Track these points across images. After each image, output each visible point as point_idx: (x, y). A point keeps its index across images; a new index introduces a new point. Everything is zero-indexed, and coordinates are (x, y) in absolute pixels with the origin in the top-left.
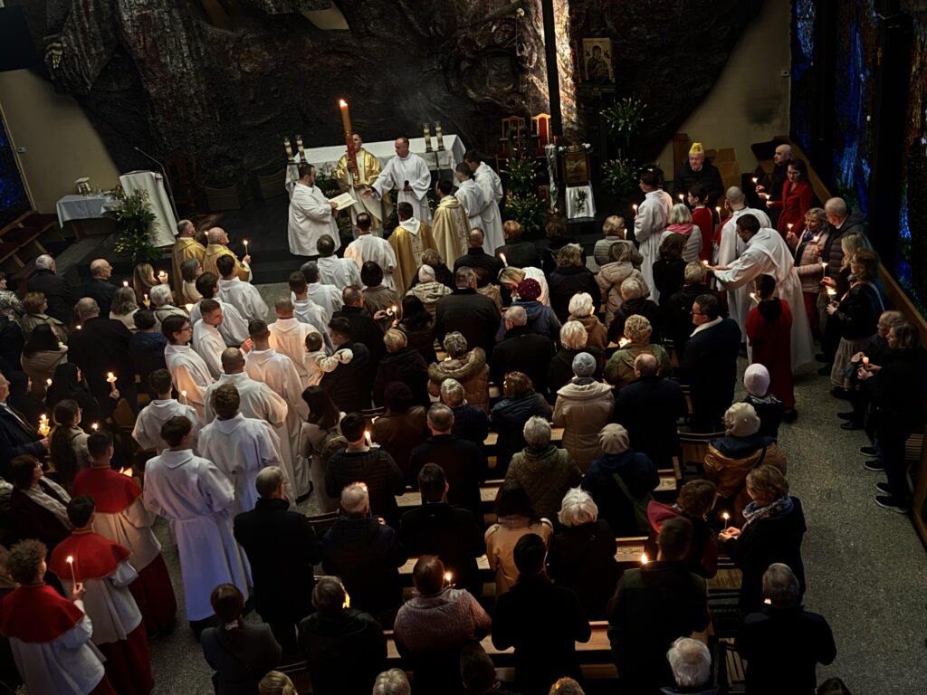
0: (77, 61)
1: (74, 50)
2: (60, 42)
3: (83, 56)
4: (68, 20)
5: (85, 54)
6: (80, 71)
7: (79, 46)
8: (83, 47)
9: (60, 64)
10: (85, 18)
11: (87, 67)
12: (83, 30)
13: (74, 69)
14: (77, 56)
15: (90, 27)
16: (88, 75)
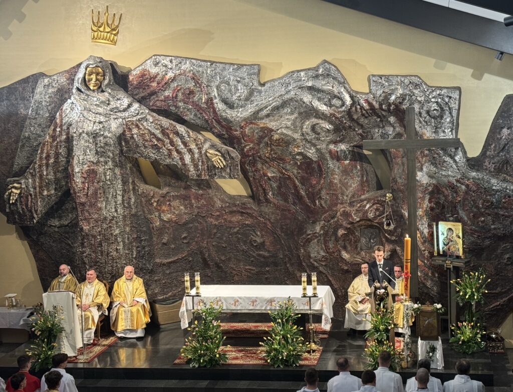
0: (30, 200)
1: (30, 191)
2: (21, 183)
3: (36, 196)
4: (30, 167)
5: (38, 194)
6: (31, 207)
7: (35, 188)
8: (38, 189)
9: (16, 200)
10: (44, 168)
11: (37, 204)
12: (41, 176)
13: (27, 205)
14: (31, 195)
15: (47, 175)
16: (36, 211)
